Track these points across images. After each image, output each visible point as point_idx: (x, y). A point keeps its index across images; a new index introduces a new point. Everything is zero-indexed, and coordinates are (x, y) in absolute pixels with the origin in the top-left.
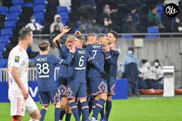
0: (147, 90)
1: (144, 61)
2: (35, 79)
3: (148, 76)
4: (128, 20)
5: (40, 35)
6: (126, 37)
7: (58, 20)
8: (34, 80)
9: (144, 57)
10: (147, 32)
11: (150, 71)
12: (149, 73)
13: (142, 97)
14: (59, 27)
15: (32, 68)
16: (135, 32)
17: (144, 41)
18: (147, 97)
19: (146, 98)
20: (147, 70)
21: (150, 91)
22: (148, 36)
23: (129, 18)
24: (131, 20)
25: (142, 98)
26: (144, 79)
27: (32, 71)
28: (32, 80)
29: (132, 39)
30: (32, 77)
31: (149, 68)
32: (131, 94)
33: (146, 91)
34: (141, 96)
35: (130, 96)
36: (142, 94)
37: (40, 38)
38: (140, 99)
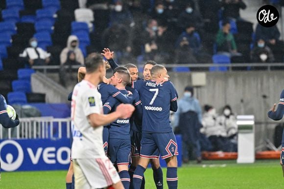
0: (213, 153)
1: (207, 108)
2: (37, 136)
3: (213, 131)
4: (182, 44)
5: (45, 67)
6: (179, 70)
7: (74, 44)
8: (35, 137)
9: (207, 102)
11: (217, 123)
12: (215, 125)
13: (203, 164)
14: (75, 54)
15: (32, 119)
16: (193, 62)
17: (208, 77)
18: (212, 164)
19: (211, 166)
20: (213, 121)
21: (217, 155)
22: (214, 68)
23: (183, 41)
24: (187, 43)
25: (204, 166)
26: (208, 136)
27: (32, 123)
28: (32, 137)
29: (188, 73)
30: (32, 133)
31: (214, 119)
33: (210, 155)
34: (203, 162)
35: (185, 162)
36: (205, 159)
37: (45, 71)
38: (202, 167)
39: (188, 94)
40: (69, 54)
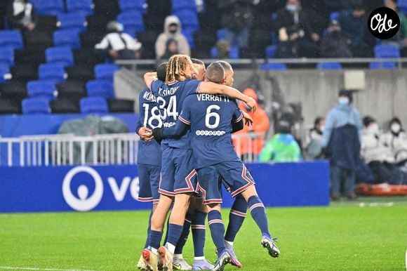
0: (374, 187)
1: (367, 121)
2: (123, 160)
3: (376, 155)
4: (331, 29)
5: (134, 62)
6: (325, 66)
7: (173, 28)
8: (119, 161)
9: (366, 113)
10: (373, 56)
11: (381, 143)
12: (377, 146)
13: (361, 201)
15: (115, 136)
16: (346, 56)
17: (367, 77)
18: (373, 201)
19: (372, 205)
21: (380, 189)
22: (376, 65)
23: (332, 25)
24: (338, 28)
25: (362, 205)
26: (367, 162)
27: (116, 142)
28: (116, 161)
29: (340, 71)
30: (116, 156)
31: (377, 137)
32: (336, 193)
33: (371, 189)
34: (360, 198)
35: (335, 199)
36: (362, 194)
37: (134, 68)
38: (358, 206)
39: (344, 100)
40: (169, 43)
